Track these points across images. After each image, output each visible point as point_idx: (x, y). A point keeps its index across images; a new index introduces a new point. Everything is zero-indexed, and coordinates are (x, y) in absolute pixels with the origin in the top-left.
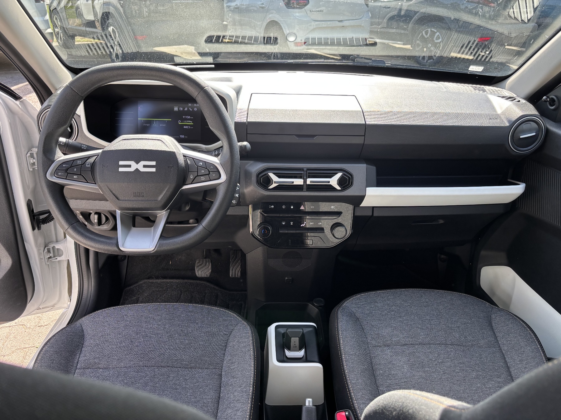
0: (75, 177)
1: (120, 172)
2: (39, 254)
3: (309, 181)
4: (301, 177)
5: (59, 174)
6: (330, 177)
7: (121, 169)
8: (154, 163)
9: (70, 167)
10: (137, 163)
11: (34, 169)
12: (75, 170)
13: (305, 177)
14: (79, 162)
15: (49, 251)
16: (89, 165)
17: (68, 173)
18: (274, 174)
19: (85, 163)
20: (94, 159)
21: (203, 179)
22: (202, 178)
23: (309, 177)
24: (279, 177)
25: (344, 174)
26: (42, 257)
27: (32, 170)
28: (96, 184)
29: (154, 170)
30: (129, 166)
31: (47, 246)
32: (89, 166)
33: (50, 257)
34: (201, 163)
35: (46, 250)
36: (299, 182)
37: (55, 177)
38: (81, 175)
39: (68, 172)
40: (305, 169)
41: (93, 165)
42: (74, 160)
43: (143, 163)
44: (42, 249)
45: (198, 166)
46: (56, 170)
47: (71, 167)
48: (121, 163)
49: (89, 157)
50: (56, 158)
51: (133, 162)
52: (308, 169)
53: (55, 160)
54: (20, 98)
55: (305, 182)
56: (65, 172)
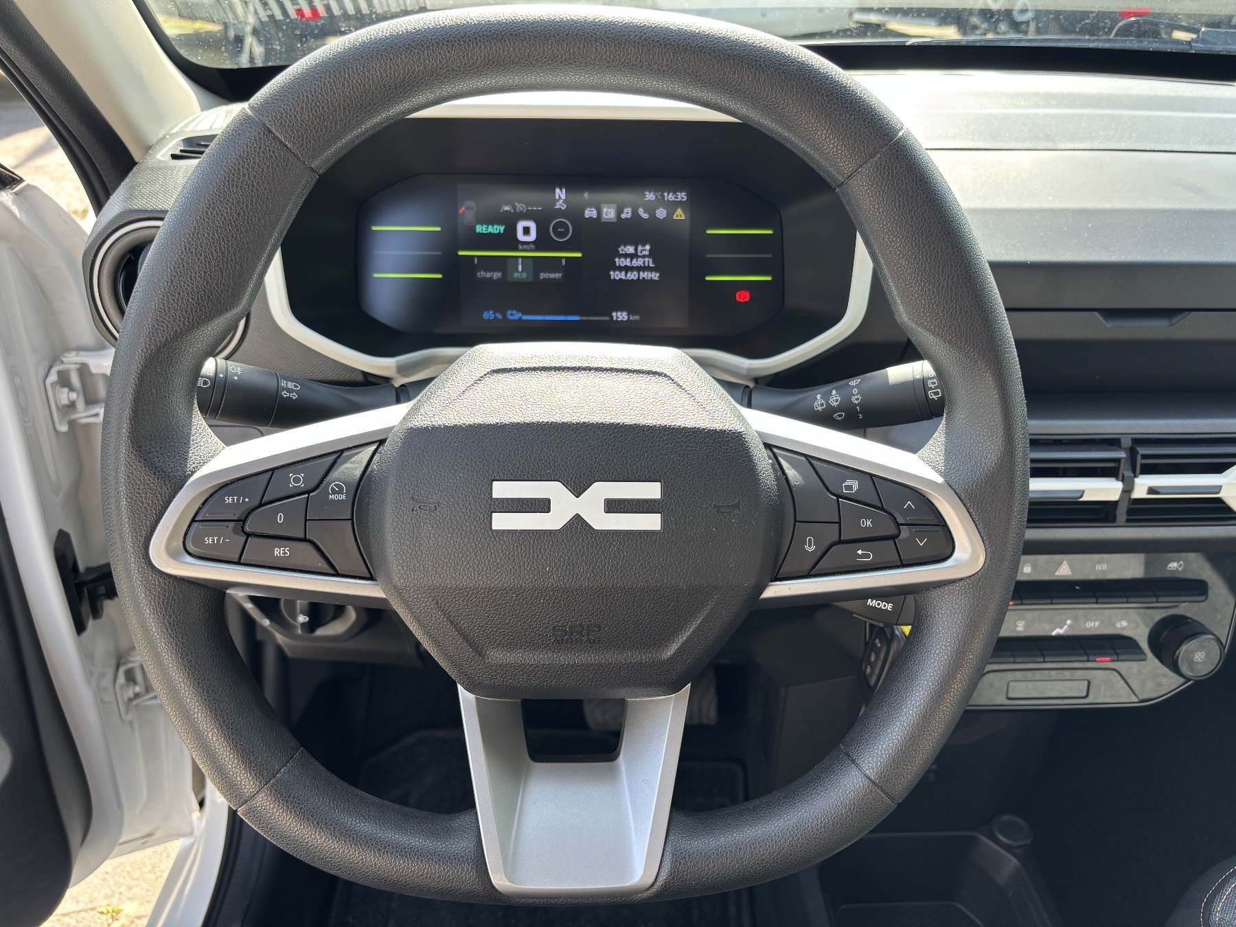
0: (278, 552)
1: (498, 531)
2: (99, 691)
3: (1143, 486)
4: (1111, 474)
5: (208, 540)
6: (1221, 470)
7: (501, 521)
8: (651, 491)
9: (257, 503)
10: (578, 489)
11: (72, 424)
12: (280, 518)
13: (1128, 474)
14: (297, 480)
15: (130, 678)
16: (340, 492)
17: (248, 535)
19: (321, 482)
20: (364, 464)
21: (868, 556)
22: (860, 552)
26: (108, 698)
27: (64, 428)
28: (371, 578)
29: (651, 522)
30: (543, 506)
31: (123, 661)
32: (343, 497)
33: (137, 695)
34: (855, 485)
35: (121, 679)
36: (1103, 489)
37: (189, 559)
38: (305, 540)
39: (247, 529)
40: (1126, 442)
41: (363, 488)
42: (273, 470)
43: (603, 490)
44: (110, 672)
45: (838, 496)
46: (193, 520)
47: (261, 505)
48: (502, 490)
49: (337, 454)
50: (190, 465)
51: (557, 485)
52: (1139, 441)
53: (190, 476)
54: (14, 180)
55: (1127, 490)
56: (235, 531)
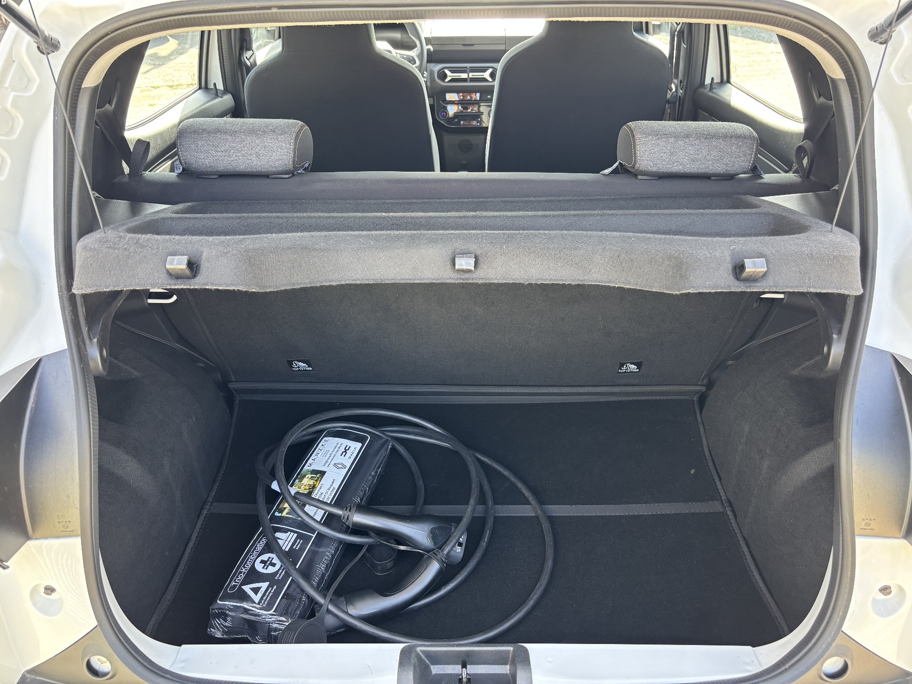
3: (471, 75)
4: (466, 72)
6: (485, 72)
13: (468, 73)
18: (449, 70)
23: (471, 72)
24: (452, 73)
25: (493, 70)
36: (464, 76)
40: (468, 67)
52: (470, 67)
55: (468, 76)
